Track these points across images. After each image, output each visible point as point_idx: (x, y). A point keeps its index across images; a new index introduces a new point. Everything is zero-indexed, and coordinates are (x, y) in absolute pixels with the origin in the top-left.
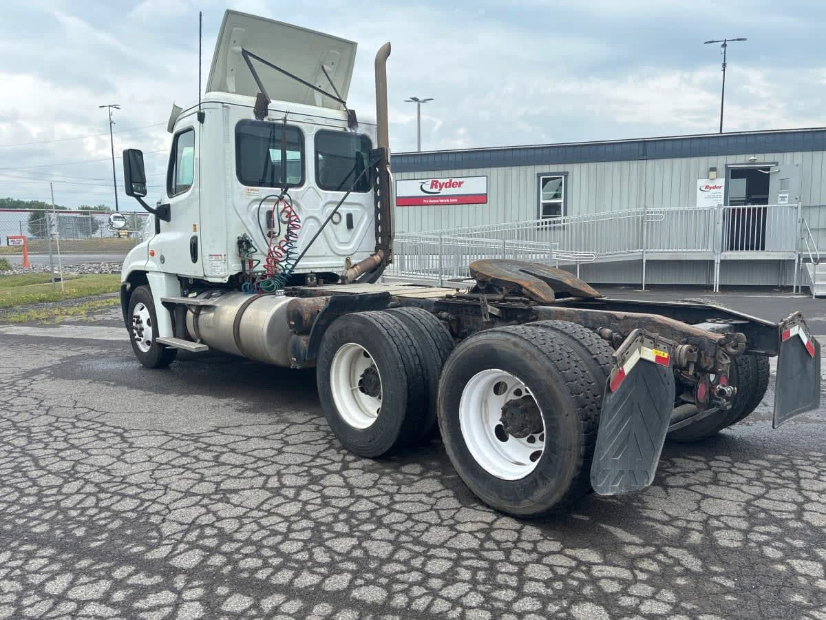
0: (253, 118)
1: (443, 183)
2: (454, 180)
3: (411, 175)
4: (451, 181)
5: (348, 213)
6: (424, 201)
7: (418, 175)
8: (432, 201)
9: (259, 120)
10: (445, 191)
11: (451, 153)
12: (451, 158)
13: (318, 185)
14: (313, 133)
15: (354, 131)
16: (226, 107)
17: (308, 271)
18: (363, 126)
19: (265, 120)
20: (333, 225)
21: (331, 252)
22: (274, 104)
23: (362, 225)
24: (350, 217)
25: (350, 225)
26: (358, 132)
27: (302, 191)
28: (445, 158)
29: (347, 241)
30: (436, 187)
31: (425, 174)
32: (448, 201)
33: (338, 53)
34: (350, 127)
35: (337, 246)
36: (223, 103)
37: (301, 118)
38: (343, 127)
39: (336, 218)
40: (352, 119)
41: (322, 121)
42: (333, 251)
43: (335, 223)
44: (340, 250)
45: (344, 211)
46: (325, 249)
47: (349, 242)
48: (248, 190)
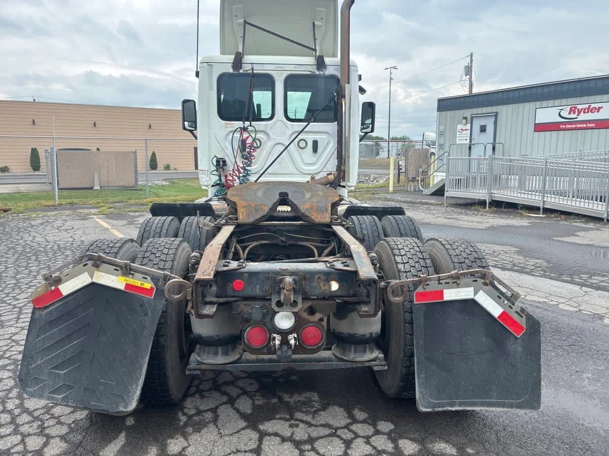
0: (231, 71)
1: (582, 109)
2: (593, 106)
3: (551, 103)
4: (590, 106)
5: (315, 139)
6: (561, 126)
7: (557, 102)
8: (569, 126)
9: (236, 72)
10: (583, 117)
11: (591, 80)
12: (592, 84)
13: (285, 118)
14: (283, 78)
15: (321, 73)
16: (210, 65)
18: (332, 68)
19: (241, 71)
20: (300, 150)
21: (296, 170)
22: (248, 58)
23: (328, 150)
24: (315, 144)
25: (315, 149)
26: (326, 73)
27: (270, 124)
28: (585, 85)
29: (313, 163)
30: (574, 113)
31: (564, 101)
32: (585, 125)
33: (324, 9)
34: (318, 69)
35: (304, 167)
36: (208, 63)
37: (273, 67)
38: (312, 70)
39: (302, 144)
40: (320, 63)
41: (292, 68)
42: (299, 171)
43: (301, 148)
44: (306, 170)
45: (310, 138)
46: (291, 169)
47: (314, 164)
48: (226, 124)
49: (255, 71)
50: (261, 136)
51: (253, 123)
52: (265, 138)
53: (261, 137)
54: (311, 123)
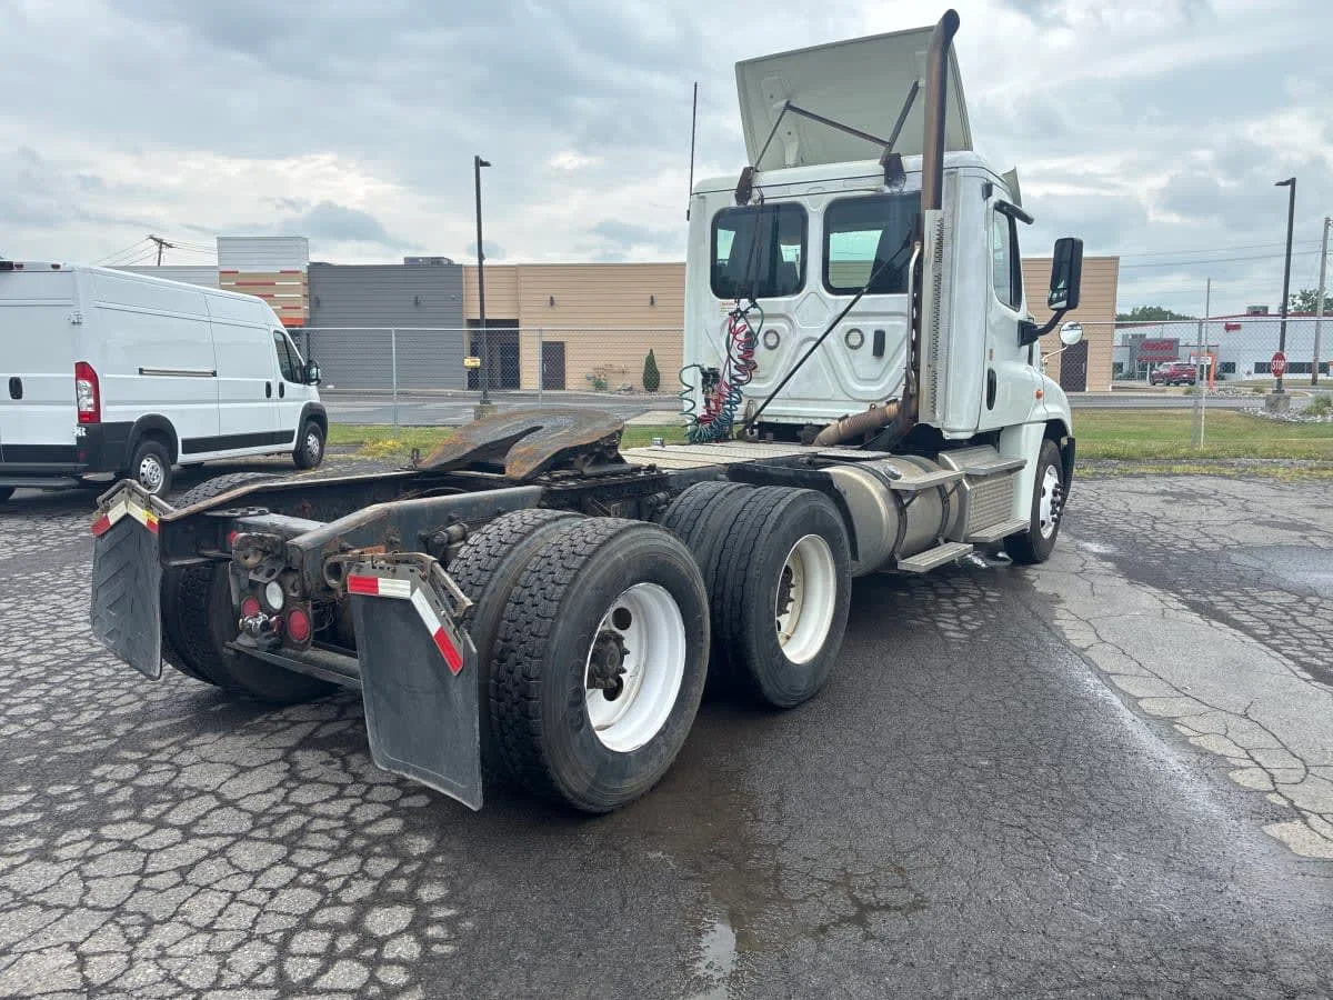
0: (734, 204)
5: (878, 328)
9: (742, 206)
13: (825, 287)
14: (822, 208)
15: (895, 190)
16: (704, 197)
17: (803, 421)
18: (916, 177)
19: (750, 203)
20: (850, 351)
21: (842, 394)
22: (765, 178)
24: (880, 337)
25: (879, 349)
26: (905, 190)
27: (797, 301)
29: (874, 377)
34: (888, 182)
35: (857, 386)
37: (803, 189)
38: (874, 187)
39: (855, 339)
40: (893, 170)
41: (838, 186)
42: (846, 393)
43: (852, 347)
44: (861, 392)
45: (869, 326)
46: (832, 389)
47: (878, 379)
48: (724, 304)
49: (766, 202)
50: (780, 324)
51: (758, 300)
52: (787, 328)
53: (778, 327)
54: (863, 297)
